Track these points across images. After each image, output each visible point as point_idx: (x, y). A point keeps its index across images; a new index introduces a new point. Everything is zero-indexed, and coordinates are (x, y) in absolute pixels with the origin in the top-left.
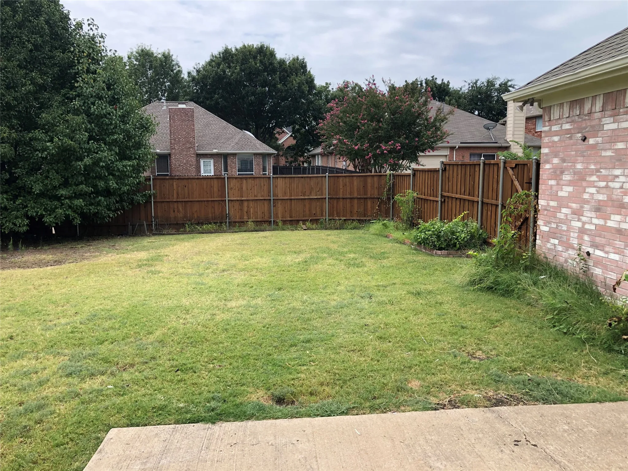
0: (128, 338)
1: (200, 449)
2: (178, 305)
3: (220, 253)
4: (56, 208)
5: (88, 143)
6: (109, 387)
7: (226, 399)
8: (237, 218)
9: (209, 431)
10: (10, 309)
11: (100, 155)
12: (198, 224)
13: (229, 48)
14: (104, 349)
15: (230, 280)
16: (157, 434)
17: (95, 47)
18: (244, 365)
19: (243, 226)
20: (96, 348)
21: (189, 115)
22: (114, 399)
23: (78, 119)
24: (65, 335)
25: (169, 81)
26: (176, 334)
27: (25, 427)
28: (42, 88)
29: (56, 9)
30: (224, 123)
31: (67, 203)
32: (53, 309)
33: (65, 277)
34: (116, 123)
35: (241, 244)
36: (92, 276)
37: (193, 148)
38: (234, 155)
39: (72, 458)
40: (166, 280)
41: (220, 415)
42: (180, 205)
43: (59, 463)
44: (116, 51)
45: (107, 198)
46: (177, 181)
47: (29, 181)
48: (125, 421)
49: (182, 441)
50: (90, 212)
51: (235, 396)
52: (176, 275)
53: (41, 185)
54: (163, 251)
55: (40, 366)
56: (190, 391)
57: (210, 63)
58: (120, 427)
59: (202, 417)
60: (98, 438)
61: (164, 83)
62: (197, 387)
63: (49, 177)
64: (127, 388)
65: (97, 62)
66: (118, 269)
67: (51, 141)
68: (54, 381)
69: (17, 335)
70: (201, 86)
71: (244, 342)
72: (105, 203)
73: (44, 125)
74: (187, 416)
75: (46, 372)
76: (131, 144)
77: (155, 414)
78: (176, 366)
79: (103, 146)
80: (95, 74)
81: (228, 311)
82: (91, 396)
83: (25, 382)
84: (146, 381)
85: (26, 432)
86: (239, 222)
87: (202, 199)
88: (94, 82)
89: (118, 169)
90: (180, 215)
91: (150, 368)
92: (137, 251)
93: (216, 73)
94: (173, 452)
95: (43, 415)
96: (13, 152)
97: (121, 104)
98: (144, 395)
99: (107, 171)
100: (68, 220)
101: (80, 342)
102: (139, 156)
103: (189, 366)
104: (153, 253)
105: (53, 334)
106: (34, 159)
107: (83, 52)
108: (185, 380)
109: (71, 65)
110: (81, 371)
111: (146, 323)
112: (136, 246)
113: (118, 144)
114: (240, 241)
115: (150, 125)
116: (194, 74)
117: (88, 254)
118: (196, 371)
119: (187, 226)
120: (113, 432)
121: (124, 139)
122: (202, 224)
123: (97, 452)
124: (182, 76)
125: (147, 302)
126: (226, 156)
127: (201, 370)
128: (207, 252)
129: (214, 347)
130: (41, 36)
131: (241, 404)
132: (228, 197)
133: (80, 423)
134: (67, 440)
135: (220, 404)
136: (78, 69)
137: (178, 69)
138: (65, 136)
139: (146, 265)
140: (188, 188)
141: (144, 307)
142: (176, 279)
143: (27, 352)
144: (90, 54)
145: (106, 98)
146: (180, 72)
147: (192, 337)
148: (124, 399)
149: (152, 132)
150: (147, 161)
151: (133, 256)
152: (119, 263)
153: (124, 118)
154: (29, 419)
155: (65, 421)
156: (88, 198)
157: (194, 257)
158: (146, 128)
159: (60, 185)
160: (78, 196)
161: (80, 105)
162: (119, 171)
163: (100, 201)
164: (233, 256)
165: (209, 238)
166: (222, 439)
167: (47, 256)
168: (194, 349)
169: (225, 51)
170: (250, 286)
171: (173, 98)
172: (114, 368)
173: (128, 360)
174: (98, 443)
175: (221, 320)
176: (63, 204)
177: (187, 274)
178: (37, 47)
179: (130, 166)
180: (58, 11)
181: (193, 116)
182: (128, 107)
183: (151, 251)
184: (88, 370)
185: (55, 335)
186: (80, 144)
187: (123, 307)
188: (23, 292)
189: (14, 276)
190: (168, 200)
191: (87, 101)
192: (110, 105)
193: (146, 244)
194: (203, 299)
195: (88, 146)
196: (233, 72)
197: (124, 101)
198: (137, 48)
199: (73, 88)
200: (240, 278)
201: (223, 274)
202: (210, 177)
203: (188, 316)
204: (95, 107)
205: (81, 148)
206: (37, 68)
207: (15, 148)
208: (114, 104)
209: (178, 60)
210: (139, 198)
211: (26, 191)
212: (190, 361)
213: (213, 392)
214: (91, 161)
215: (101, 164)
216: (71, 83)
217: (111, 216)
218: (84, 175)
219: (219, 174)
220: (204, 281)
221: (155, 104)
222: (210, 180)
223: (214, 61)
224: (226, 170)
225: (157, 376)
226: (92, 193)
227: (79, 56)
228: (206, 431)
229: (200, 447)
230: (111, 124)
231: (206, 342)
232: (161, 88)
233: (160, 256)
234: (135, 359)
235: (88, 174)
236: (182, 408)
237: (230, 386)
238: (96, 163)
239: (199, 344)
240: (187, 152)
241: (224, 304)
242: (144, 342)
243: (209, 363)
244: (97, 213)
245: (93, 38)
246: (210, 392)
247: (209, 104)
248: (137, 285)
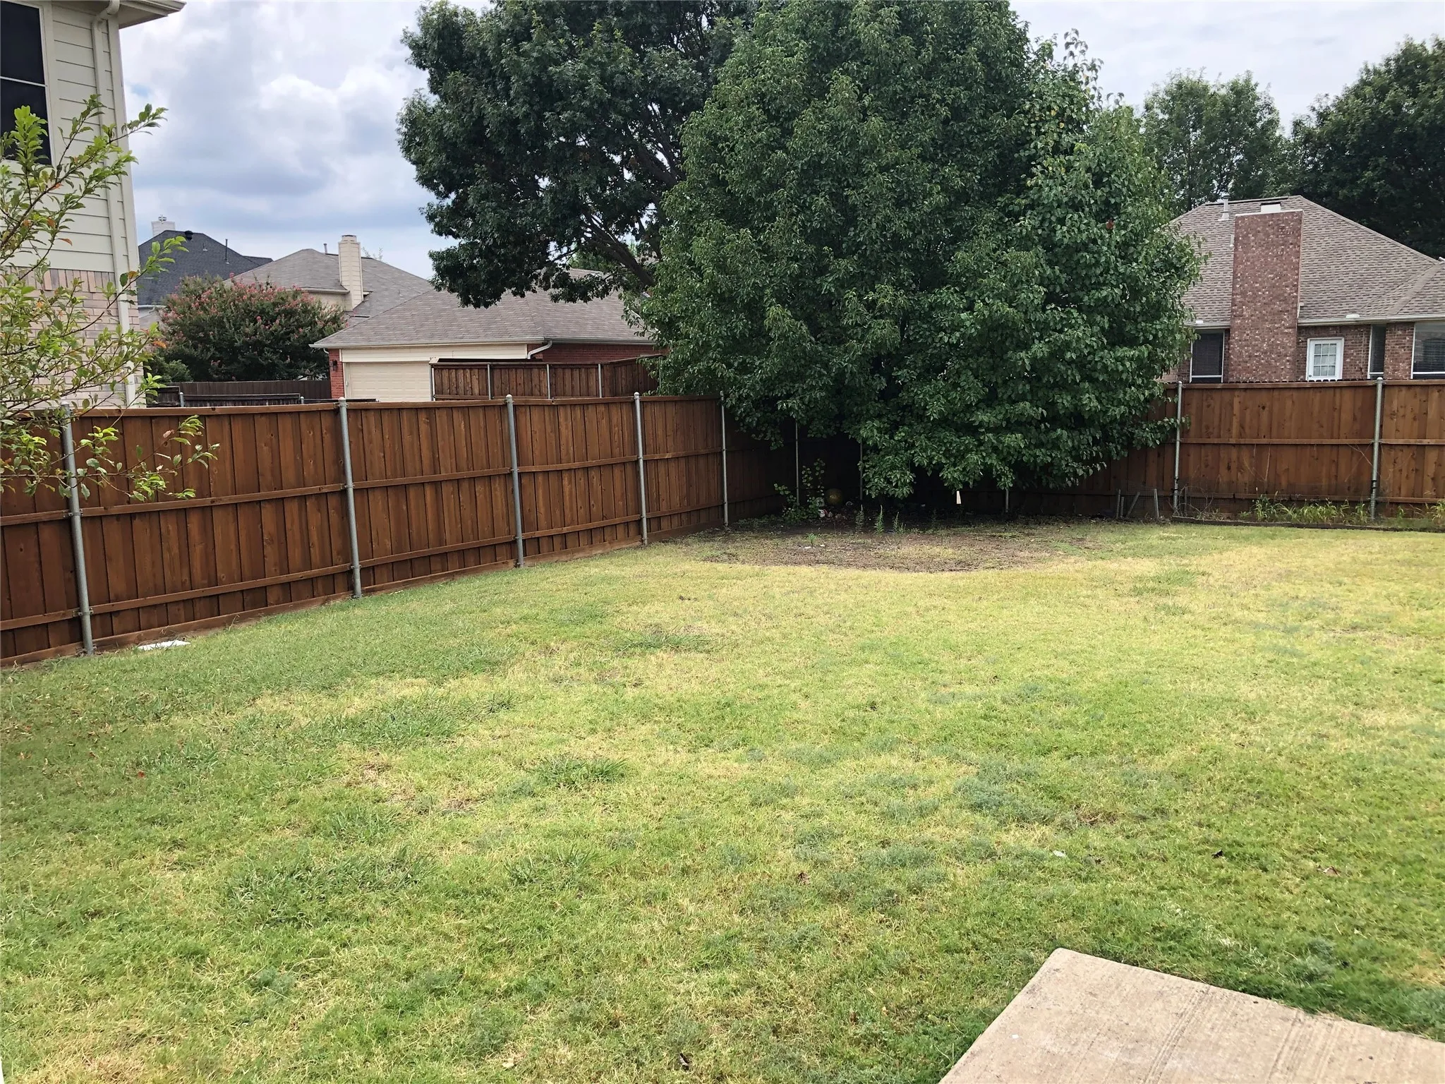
0: (1104, 752)
1: (1272, 1064)
2: (1227, 697)
3: (1345, 580)
4: (968, 450)
5: (1044, 310)
6: (1058, 853)
7: (1350, 960)
8: (1403, 491)
9: (1296, 1029)
10: (873, 648)
11: (1069, 334)
12: (1288, 503)
13: (1417, 42)
14: (1051, 767)
15: (1374, 655)
16: (1161, 993)
17: (1076, 93)
18: (1406, 884)
19: (1418, 516)
20: (1034, 763)
21: (1289, 230)
22: (1068, 884)
23: (1028, 257)
24: (971, 721)
25: (1242, 150)
26: (1219, 764)
27: (890, 893)
28: (962, 197)
29: (1001, 24)
30: (1387, 243)
31: (989, 440)
32: (950, 662)
33: (977, 597)
34: (1107, 262)
35: (1409, 563)
36: (1032, 601)
37: (1292, 312)
38: (1408, 325)
39: (976, 986)
40: (1199, 632)
41: (1329, 995)
42: (1245, 455)
43: (949, 988)
44: (1121, 95)
45: (1076, 433)
46: (1243, 393)
47: (921, 393)
48: (1088, 939)
49: (1224, 1030)
50: (1035, 461)
51: (1375, 959)
52: (1225, 624)
53: (943, 401)
54: (1196, 563)
55: (924, 776)
56: (1249, 913)
57: (1357, 92)
58: (1077, 950)
59: (1279, 986)
60: (1029, 960)
61: (1229, 155)
62: (1270, 907)
63: (958, 385)
64: (1097, 867)
65: (1076, 126)
66: (1089, 592)
67: (970, 308)
68: (947, 812)
69: (884, 703)
70: (1329, 154)
71: (1408, 823)
72: (1070, 444)
73: (959, 276)
74: (1239, 971)
75: (933, 789)
76: (1138, 309)
77: (1160, 945)
78: (1216, 844)
79: (1076, 314)
80: (1071, 153)
81: (1363, 732)
82: (1017, 863)
83: (895, 801)
84: (1140, 860)
85: (889, 903)
86: (1406, 504)
87: (1305, 441)
88: (1067, 171)
89: (1105, 366)
90: (1245, 478)
91: (1152, 833)
92: (1134, 555)
93: (1374, 113)
94: (1200, 1049)
95: (924, 878)
96: (897, 335)
97: (1124, 217)
98: (1135, 893)
99: (1080, 371)
100: (988, 478)
101: (1002, 741)
102: (1155, 336)
103: (1251, 850)
104: (1171, 564)
105: (949, 714)
106: (935, 348)
107: (1050, 108)
108: (1236, 882)
109: (1023, 141)
110: (1000, 804)
111: (1149, 726)
112: (1130, 544)
113: (1109, 310)
114: (1407, 555)
115: (1188, 261)
116: (1312, 123)
117: (1026, 554)
118: (1269, 867)
119: (1259, 505)
120: (1061, 957)
121: (1123, 297)
122: (1301, 503)
123: (1025, 989)
124: (1277, 134)
125: (1151, 678)
126: (1381, 331)
127: (1283, 868)
128: (1311, 574)
129: (1321, 818)
130: (969, 88)
131: (1392, 984)
132: (1381, 437)
133: (993, 915)
134: (966, 944)
135: (1331, 969)
136: (1036, 147)
137: (1269, 117)
138: (998, 296)
139: (1153, 590)
140: (1271, 412)
141: (1145, 687)
142: (1226, 632)
143: (899, 741)
144: (1064, 110)
145: (1089, 205)
146: (1273, 123)
147: (1260, 782)
148: (1089, 889)
149: (1192, 277)
150: (1172, 347)
151: (1123, 568)
152: (1092, 580)
153: (1125, 250)
154: (898, 879)
155: (966, 902)
156: (1034, 430)
157: (1274, 583)
158: (1177, 269)
159: (979, 401)
160: (1011, 426)
161: (1033, 228)
162: (1107, 372)
163: (1059, 438)
164: (1384, 593)
165: (1317, 540)
166: (1332, 1060)
167: (943, 548)
168: (1264, 811)
169: (1404, 52)
170: (1434, 678)
171: (1249, 190)
172: (1070, 815)
173: (1103, 803)
174: (1028, 971)
175: (1343, 752)
176: (981, 443)
177: (1255, 625)
178: (958, 113)
179: (1131, 359)
180: (1004, 27)
181: (1297, 232)
182: (1137, 221)
183: (1166, 559)
184: (1015, 806)
185: (952, 716)
186: (1025, 313)
187: (1096, 681)
188: (897, 618)
189: (883, 583)
190: (1216, 441)
191: (1048, 216)
192: (1098, 221)
193: (1155, 542)
194: (1294, 691)
195: (1044, 316)
196: (1425, 106)
197: (1130, 209)
198: (1168, 80)
199: (1021, 190)
200: (1403, 653)
201: (1351, 636)
202: (1333, 384)
203: (1251, 728)
204: (1065, 229)
205: (1028, 322)
206: (955, 156)
207: (902, 327)
208: (1108, 218)
209: (1271, 95)
210: (1146, 434)
211: (914, 413)
212: (1253, 838)
213: (1313, 933)
214: (1046, 349)
215: (1068, 355)
216: (1018, 180)
217: (1080, 472)
218: (1029, 380)
219: (1358, 375)
220: (1299, 648)
221: (1202, 210)
222: (1331, 392)
223: (1370, 84)
224: (1379, 365)
225: (1168, 855)
226: (1043, 419)
227: (1041, 120)
228: (1289, 1024)
229: (1270, 1060)
230: (1097, 263)
231: (1296, 800)
232: (1219, 171)
233: (1188, 573)
234: (1119, 805)
235: (1039, 379)
236: (1227, 949)
237: (1362, 929)
238: (1057, 353)
239: (1277, 801)
240: (1273, 322)
241: (1353, 715)
242: (1141, 770)
243: (1305, 857)
244: (1051, 464)
245: (1073, 75)
246: (1304, 929)
247: (1346, 197)
248: (1130, 635)
